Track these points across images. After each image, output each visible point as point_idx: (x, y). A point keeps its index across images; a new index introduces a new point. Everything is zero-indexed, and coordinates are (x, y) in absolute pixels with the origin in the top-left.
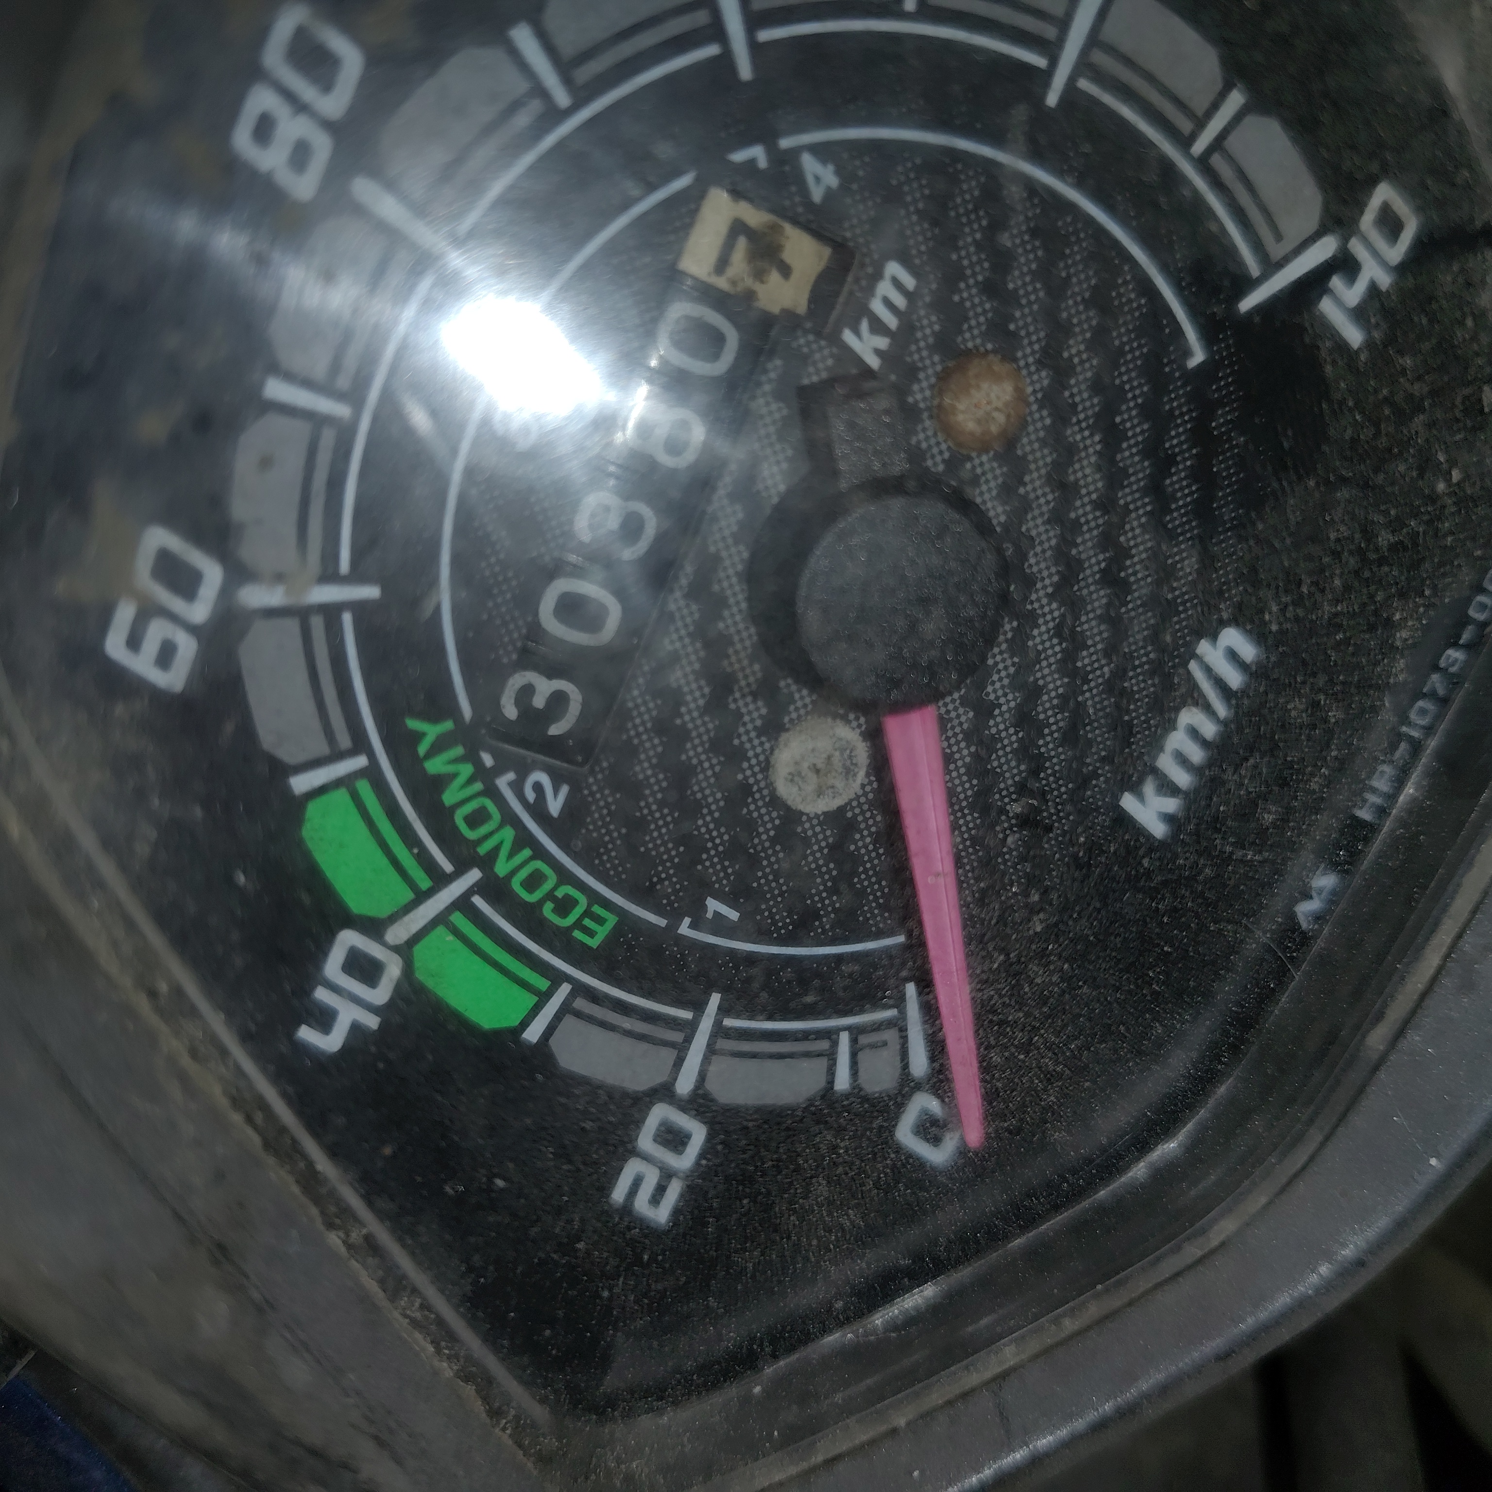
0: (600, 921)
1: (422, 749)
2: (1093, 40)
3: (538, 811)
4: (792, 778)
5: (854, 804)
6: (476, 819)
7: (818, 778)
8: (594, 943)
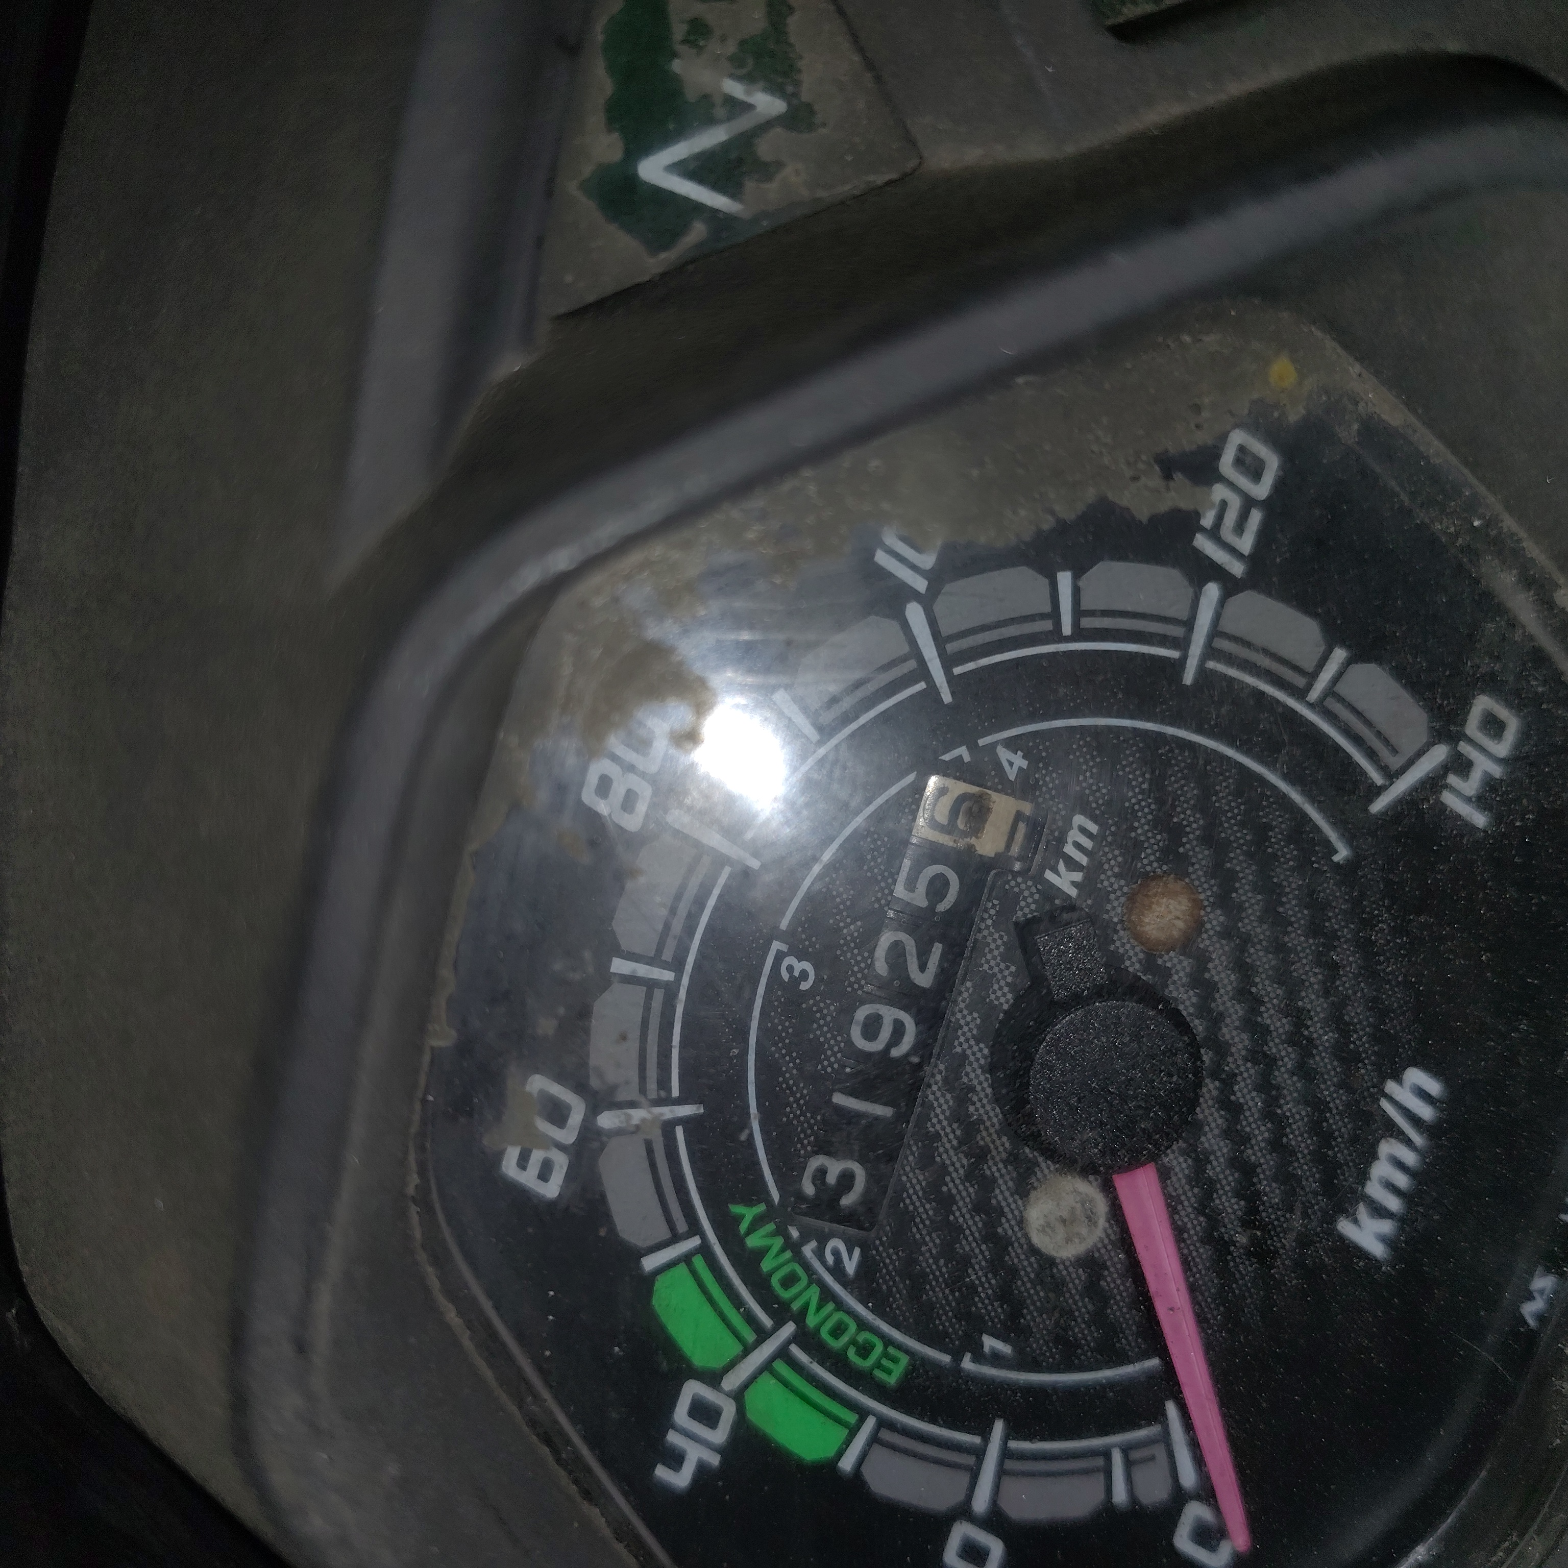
0: (895, 1360)
1: (743, 1227)
2: (1215, 632)
3: (837, 1270)
4: (1043, 1230)
5: (1100, 1245)
6: (789, 1281)
7: (1065, 1226)
8: (892, 1380)
